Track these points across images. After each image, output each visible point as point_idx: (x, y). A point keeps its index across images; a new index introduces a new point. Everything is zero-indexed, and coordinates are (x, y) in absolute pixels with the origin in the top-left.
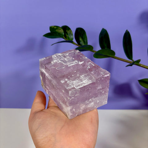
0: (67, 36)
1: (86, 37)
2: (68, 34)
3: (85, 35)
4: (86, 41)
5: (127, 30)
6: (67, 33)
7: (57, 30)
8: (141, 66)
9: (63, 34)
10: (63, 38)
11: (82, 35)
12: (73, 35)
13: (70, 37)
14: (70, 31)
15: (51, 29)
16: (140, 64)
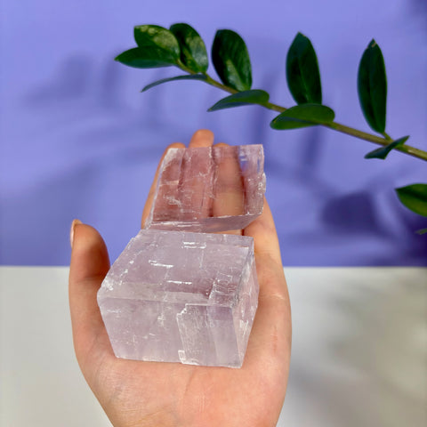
0: (189, 57)
1: (248, 62)
2: (190, 52)
3: (246, 54)
4: (247, 74)
5: (373, 41)
6: (188, 47)
7: (156, 40)
8: (410, 151)
9: (177, 51)
10: (178, 66)
11: (236, 54)
12: (207, 56)
13: (197, 60)
14: (197, 39)
15: (139, 34)
16: (408, 147)
